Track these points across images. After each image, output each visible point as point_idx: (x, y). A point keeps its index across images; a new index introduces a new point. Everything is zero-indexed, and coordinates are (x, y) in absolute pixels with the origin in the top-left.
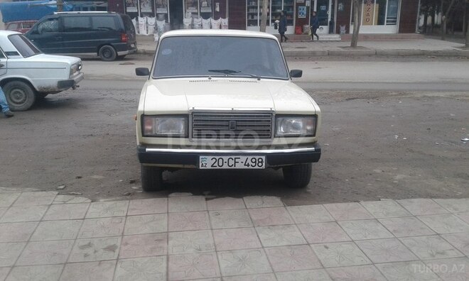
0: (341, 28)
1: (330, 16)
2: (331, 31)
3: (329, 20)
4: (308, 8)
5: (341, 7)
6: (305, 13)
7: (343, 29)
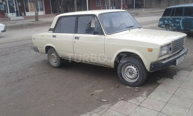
0: (22, 13)
1: (15, 9)
2: (17, 15)
3: (15, 10)
4: (4, 5)
5: (20, 4)
6: (4, 8)
7: (23, 14)
